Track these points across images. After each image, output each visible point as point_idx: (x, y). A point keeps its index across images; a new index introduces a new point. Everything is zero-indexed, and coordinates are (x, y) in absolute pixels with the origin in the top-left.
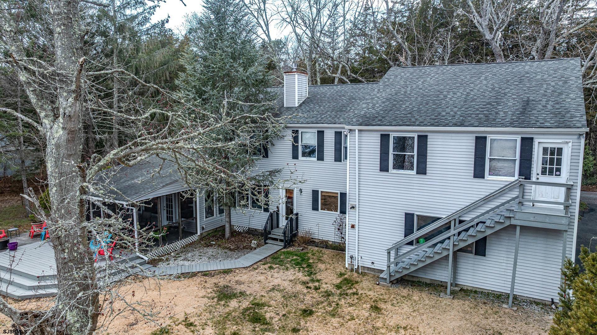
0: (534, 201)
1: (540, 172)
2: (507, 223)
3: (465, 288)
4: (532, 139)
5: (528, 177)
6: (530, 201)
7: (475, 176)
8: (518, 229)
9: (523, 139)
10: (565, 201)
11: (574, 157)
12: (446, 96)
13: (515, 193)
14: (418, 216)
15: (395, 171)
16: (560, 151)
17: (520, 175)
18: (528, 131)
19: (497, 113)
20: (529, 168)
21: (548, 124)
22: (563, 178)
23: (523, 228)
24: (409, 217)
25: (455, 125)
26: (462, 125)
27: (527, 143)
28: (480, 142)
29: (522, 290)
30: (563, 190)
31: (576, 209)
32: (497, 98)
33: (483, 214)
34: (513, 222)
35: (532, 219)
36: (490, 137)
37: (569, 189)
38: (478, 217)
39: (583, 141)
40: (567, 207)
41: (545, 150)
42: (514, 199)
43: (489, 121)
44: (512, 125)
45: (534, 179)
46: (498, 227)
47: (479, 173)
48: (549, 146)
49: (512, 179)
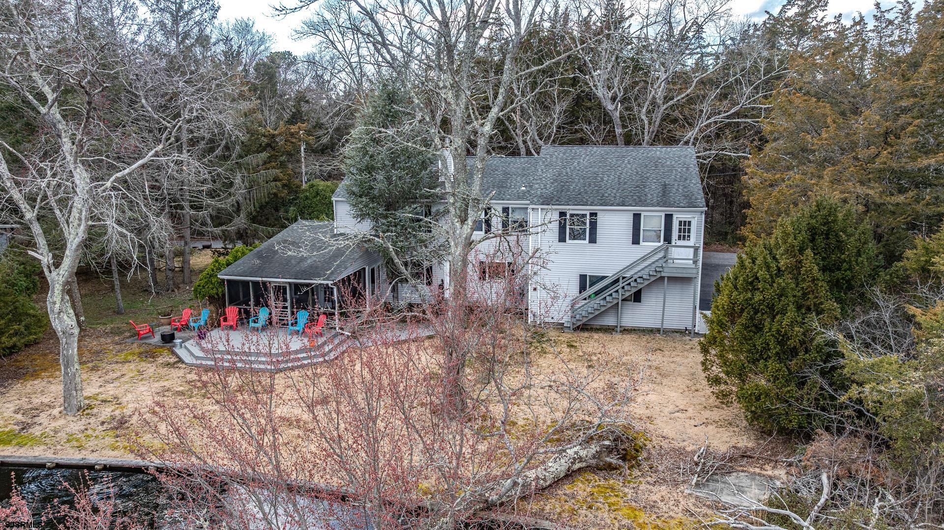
0: (673, 259)
1: (677, 239)
2: (659, 275)
3: (626, 328)
4: (672, 215)
5: (670, 242)
6: (671, 259)
7: (633, 243)
8: (666, 279)
9: (666, 215)
10: (694, 257)
11: (698, 227)
12: (602, 179)
13: (661, 255)
14: (590, 276)
15: (571, 241)
16: (690, 222)
17: (665, 240)
18: (669, 210)
19: (646, 195)
20: (670, 235)
21: (681, 204)
22: (691, 243)
23: (670, 279)
24: (583, 278)
25: (618, 205)
26: (623, 205)
27: (669, 218)
28: (637, 217)
29: (667, 325)
30: (692, 250)
31: (700, 263)
32: (642, 182)
33: (639, 271)
34: (663, 274)
35: (675, 271)
36: (643, 214)
37: (696, 249)
38: (636, 273)
39: (703, 216)
40: (695, 262)
41: (680, 222)
42: (660, 259)
43: (641, 202)
44: (658, 205)
45: (673, 244)
46: (653, 279)
47: (636, 241)
48: (683, 220)
49: (659, 244)
